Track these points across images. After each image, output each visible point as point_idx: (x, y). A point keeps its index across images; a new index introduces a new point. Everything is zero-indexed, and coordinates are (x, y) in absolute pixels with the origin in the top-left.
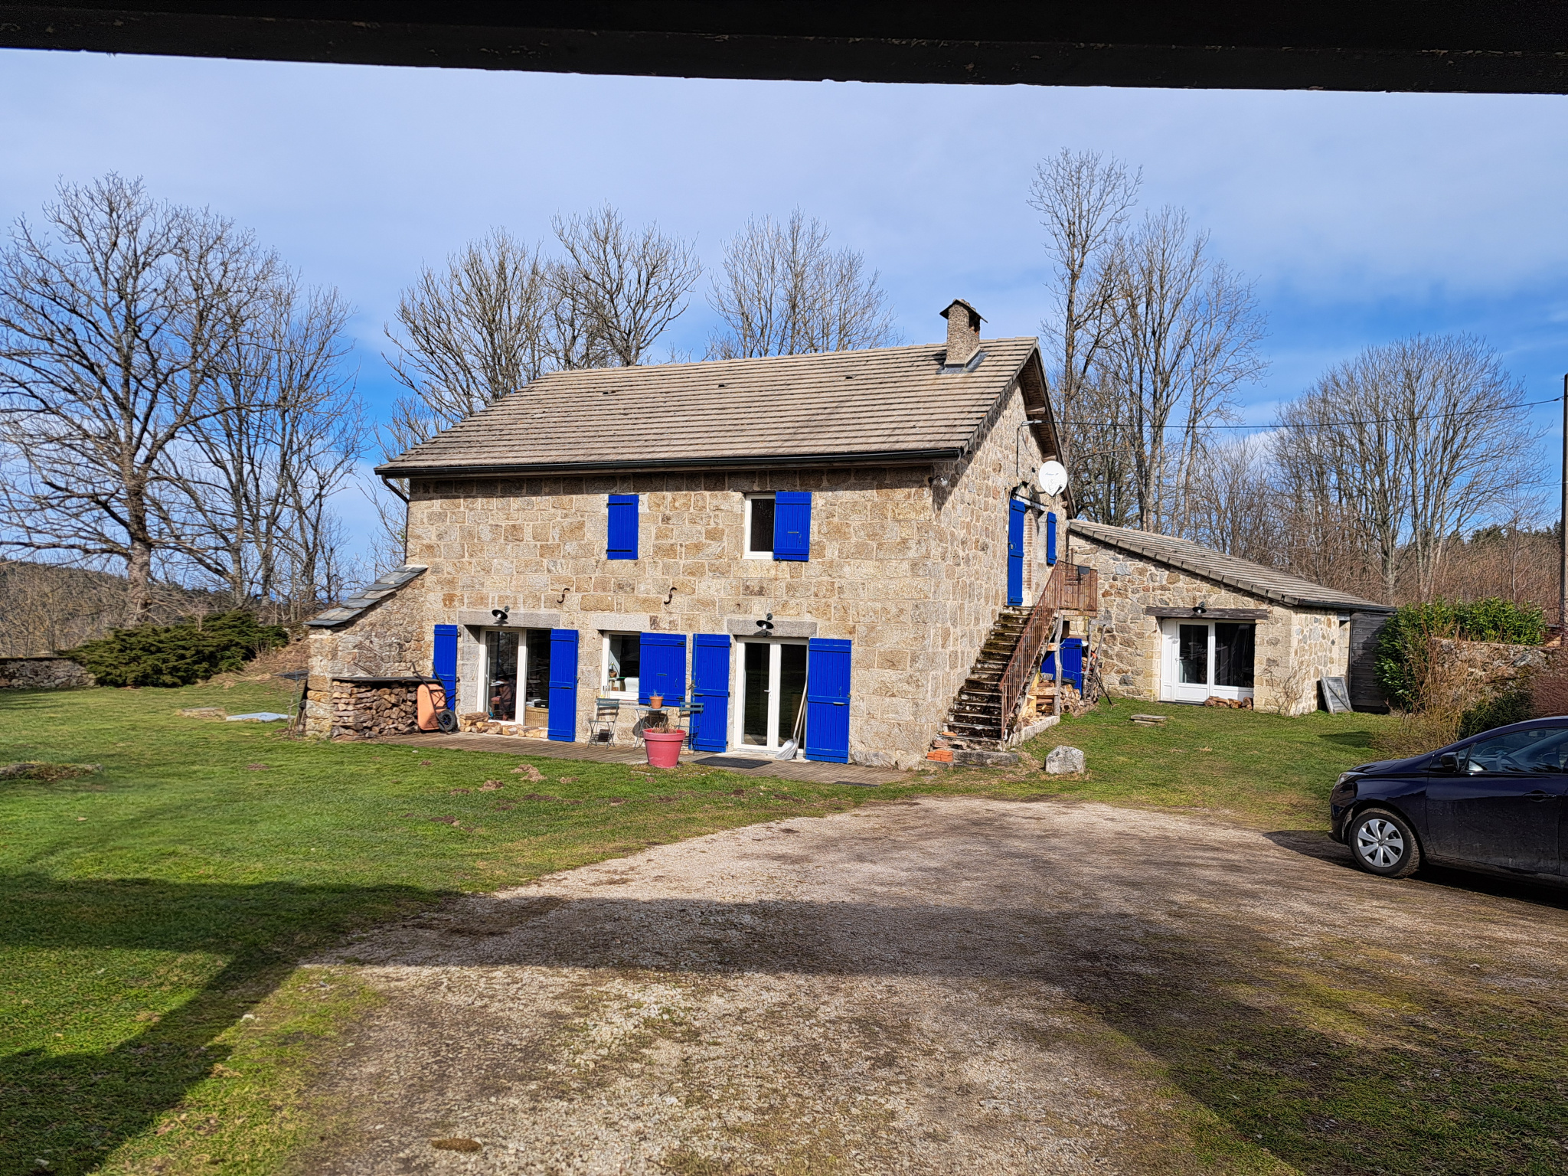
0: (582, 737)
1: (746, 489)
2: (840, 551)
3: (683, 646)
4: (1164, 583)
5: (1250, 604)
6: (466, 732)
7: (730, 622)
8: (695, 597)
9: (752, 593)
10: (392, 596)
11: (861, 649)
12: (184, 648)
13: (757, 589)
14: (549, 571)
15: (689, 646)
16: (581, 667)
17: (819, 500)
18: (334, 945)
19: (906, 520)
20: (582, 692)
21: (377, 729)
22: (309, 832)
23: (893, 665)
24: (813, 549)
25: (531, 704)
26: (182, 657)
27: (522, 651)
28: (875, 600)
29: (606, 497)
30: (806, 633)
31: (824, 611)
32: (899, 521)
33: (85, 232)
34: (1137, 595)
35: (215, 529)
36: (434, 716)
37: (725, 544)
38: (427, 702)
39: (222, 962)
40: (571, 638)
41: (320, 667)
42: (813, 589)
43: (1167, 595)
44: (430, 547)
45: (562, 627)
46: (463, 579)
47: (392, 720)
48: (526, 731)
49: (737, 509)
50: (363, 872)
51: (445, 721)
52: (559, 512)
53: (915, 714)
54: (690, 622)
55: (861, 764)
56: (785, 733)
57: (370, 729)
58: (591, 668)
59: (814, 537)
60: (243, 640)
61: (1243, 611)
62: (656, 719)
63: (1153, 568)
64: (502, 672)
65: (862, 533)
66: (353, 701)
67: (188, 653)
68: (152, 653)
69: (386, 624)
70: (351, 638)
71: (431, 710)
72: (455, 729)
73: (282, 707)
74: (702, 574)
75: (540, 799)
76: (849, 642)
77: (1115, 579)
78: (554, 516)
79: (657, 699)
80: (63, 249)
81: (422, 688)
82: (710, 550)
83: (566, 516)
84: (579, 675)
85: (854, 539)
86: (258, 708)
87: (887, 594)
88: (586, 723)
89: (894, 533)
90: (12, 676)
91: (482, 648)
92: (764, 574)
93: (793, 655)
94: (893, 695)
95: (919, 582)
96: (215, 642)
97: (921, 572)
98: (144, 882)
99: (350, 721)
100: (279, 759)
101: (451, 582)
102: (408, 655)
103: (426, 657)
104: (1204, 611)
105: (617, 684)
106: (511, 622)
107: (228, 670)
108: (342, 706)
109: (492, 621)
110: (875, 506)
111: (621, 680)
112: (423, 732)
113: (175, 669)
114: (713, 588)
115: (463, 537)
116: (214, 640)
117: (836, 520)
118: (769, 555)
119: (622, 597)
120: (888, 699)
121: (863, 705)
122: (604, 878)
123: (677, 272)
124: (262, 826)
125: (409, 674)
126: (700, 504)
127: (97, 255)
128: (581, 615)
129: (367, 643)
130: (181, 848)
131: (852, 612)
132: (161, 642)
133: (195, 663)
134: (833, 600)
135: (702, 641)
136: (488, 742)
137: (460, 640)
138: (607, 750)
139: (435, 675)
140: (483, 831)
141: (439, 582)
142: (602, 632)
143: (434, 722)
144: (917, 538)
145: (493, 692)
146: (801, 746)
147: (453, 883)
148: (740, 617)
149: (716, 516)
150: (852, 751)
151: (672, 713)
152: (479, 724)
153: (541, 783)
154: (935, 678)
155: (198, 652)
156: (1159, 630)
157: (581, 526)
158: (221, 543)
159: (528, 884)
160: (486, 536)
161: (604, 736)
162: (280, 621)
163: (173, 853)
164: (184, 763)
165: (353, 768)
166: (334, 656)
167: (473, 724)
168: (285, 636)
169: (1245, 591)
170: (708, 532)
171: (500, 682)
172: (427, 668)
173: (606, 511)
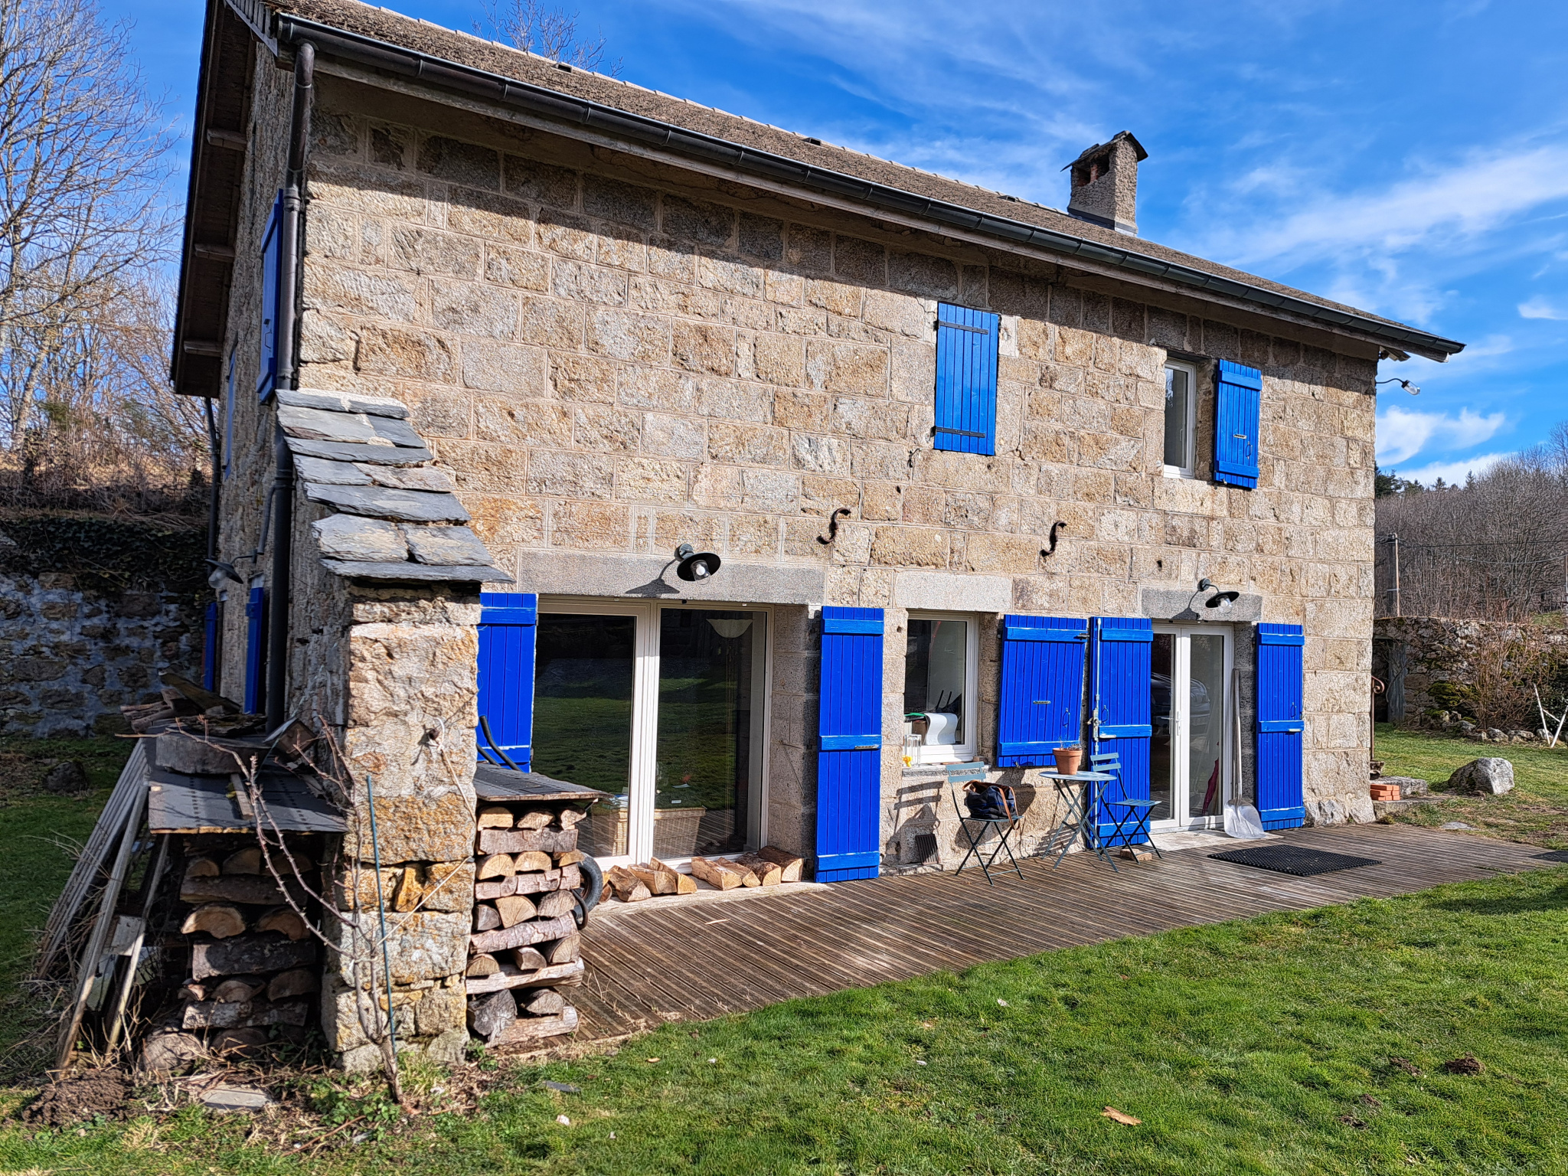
7: (1146, 594)
8: (1094, 544)
9: (1179, 541)
11: (1314, 640)
13: (1186, 533)
14: (799, 463)
16: (884, 696)
19: (1354, 440)
20: (887, 755)
23: (1340, 662)
24: (1262, 471)
29: (931, 307)
30: (1247, 613)
31: (1270, 577)
32: (1347, 440)
42: (1259, 540)
49: (1160, 380)
52: (826, 317)
54: (1086, 593)
59: (1259, 448)
65: (1311, 452)
74: (1105, 499)
76: (1300, 630)
78: (813, 324)
82: (1118, 453)
85: (1302, 461)
87: (1336, 551)
89: (1342, 458)
92: (1196, 507)
93: (1207, 654)
94: (1340, 710)
95: (1367, 535)
97: (1368, 520)
110: (1325, 409)
117: (1283, 424)
119: (960, 537)
120: (1335, 718)
126: (1106, 357)
128: (872, 573)
131: (1300, 579)
149: (1129, 387)
157: (878, 362)
170: (1115, 416)
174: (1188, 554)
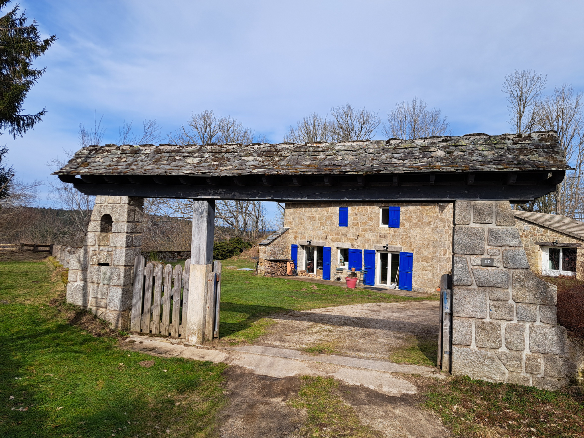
0: (332, 279)
1: (380, 205)
2: (409, 225)
3: (361, 253)
4: (542, 233)
5: (575, 241)
6: (300, 276)
7: (375, 246)
8: (365, 238)
9: (382, 237)
10: (280, 236)
11: (416, 256)
12: (224, 248)
13: (383, 236)
14: (323, 230)
15: (363, 253)
16: (332, 258)
17: (403, 209)
18: (268, 315)
19: (430, 216)
20: (332, 266)
21: (276, 274)
22: (261, 297)
23: (426, 261)
24: (401, 224)
25: (318, 268)
26: (224, 251)
27: (316, 253)
28: (420, 241)
29: (339, 208)
30: (399, 250)
31: (404, 244)
32: (428, 216)
33: (198, 128)
34: (532, 237)
35: (231, 212)
36: (291, 271)
37: (374, 222)
38: (289, 267)
39: (249, 315)
40: (329, 249)
41: (262, 256)
42: (401, 237)
43: (543, 238)
44: (290, 222)
45: (326, 246)
46: (299, 231)
47: (280, 272)
48: (316, 276)
49: (377, 212)
50: (273, 304)
51: (294, 272)
52: (325, 212)
53: (433, 276)
54: (363, 246)
55: (416, 291)
56: (393, 280)
57: (274, 274)
58: (334, 259)
59: (401, 220)
60: (239, 246)
61: (572, 244)
62: (354, 275)
63: (538, 228)
64: (310, 258)
65: (416, 220)
66: (270, 266)
67: (225, 250)
68: (216, 250)
69: (278, 244)
70: (269, 248)
71: (290, 269)
72: (297, 275)
73: (251, 267)
74: (367, 231)
75: (315, 293)
76: (412, 254)
77: (524, 231)
78: (324, 213)
79: (353, 269)
80: (192, 132)
81: (288, 263)
82: (369, 224)
83: (327, 213)
84: (331, 260)
85: (414, 221)
86: (245, 267)
87: (424, 239)
88: (333, 275)
89: (426, 220)
90: (182, 256)
91: (305, 251)
92: (385, 232)
93: (395, 257)
94: (426, 270)
95: (434, 235)
96: (232, 247)
97: (435, 232)
98: (231, 303)
99: (269, 271)
100: (252, 281)
101: (296, 232)
102: (284, 253)
103: (289, 254)
104: (557, 244)
105: (342, 264)
106: (312, 244)
107: (236, 255)
108: (267, 267)
109: (307, 244)
110: (420, 211)
111: (344, 262)
112: (288, 275)
113: (222, 255)
114: (370, 236)
115: (299, 219)
116: (232, 246)
117: (408, 215)
118: (387, 226)
119: (343, 238)
120: (424, 272)
121: (417, 273)
122: (326, 310)
123: (372, 123)
124: (251, 295)
125: (285, 258)
126: (366, 210)
127: (201, 134)
128: (332, 243)
129: (274, 249)
130: (236, 298)
131: (413, 244)
132: (218, 247)
133: (227, 253)
134: (407, 240)
135: (367, 251)
136: (306, 279)
137: (298, 249)
138: (339, 283)
139: (292, 259)
140: (300, 300)
141: (293, 232)
142: (338, 248)
143: (291, 273)
144: (433, 221)
145: (308, 264)
146: (397, 285)
147: (291, 308)
148: (377, 245)
149: (371, 214)
150: (413, 287)
151: (358, 273)
152: (304, 274)
153: (317, 290)
154: (440, 265)
155: (228, 250)
156: (541, 250)
157: (332, 216)
158: (232, 215)
159: (308, 310)
160: (305, 219)
161: (339, 279)
162: (249, 241)
163: (235, 299)
164: (230, 281)
165: (271, 284)
166: (265, 253)
167: (302, 274)
168: (251, 245)
169: (573, 237)
170: (368, 219)
171: (310, 262)
172: (289, 257)
173: (339, 212)
174: (383, 239)
